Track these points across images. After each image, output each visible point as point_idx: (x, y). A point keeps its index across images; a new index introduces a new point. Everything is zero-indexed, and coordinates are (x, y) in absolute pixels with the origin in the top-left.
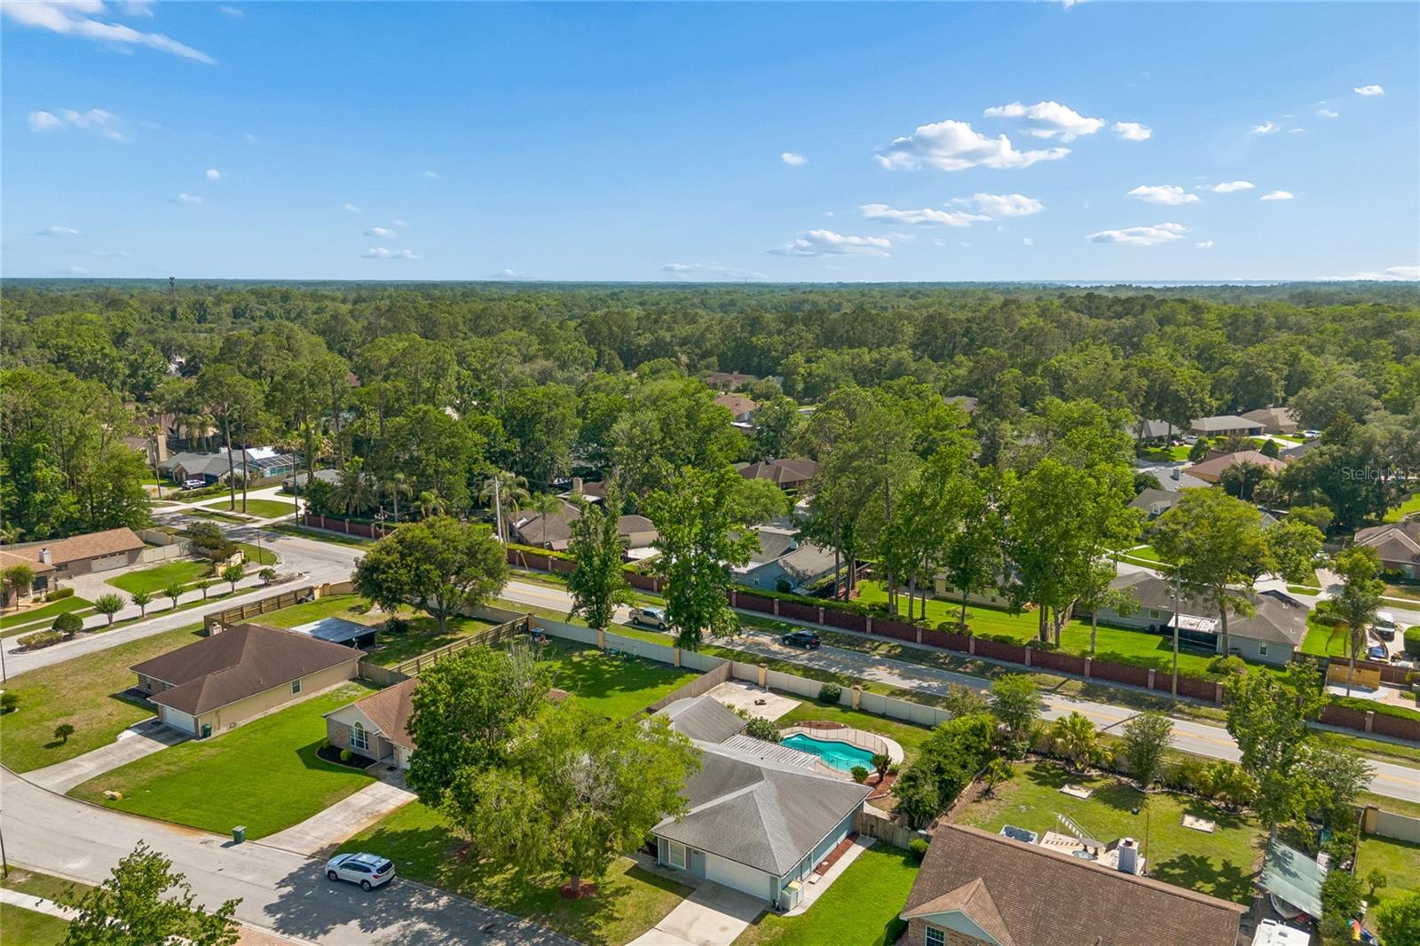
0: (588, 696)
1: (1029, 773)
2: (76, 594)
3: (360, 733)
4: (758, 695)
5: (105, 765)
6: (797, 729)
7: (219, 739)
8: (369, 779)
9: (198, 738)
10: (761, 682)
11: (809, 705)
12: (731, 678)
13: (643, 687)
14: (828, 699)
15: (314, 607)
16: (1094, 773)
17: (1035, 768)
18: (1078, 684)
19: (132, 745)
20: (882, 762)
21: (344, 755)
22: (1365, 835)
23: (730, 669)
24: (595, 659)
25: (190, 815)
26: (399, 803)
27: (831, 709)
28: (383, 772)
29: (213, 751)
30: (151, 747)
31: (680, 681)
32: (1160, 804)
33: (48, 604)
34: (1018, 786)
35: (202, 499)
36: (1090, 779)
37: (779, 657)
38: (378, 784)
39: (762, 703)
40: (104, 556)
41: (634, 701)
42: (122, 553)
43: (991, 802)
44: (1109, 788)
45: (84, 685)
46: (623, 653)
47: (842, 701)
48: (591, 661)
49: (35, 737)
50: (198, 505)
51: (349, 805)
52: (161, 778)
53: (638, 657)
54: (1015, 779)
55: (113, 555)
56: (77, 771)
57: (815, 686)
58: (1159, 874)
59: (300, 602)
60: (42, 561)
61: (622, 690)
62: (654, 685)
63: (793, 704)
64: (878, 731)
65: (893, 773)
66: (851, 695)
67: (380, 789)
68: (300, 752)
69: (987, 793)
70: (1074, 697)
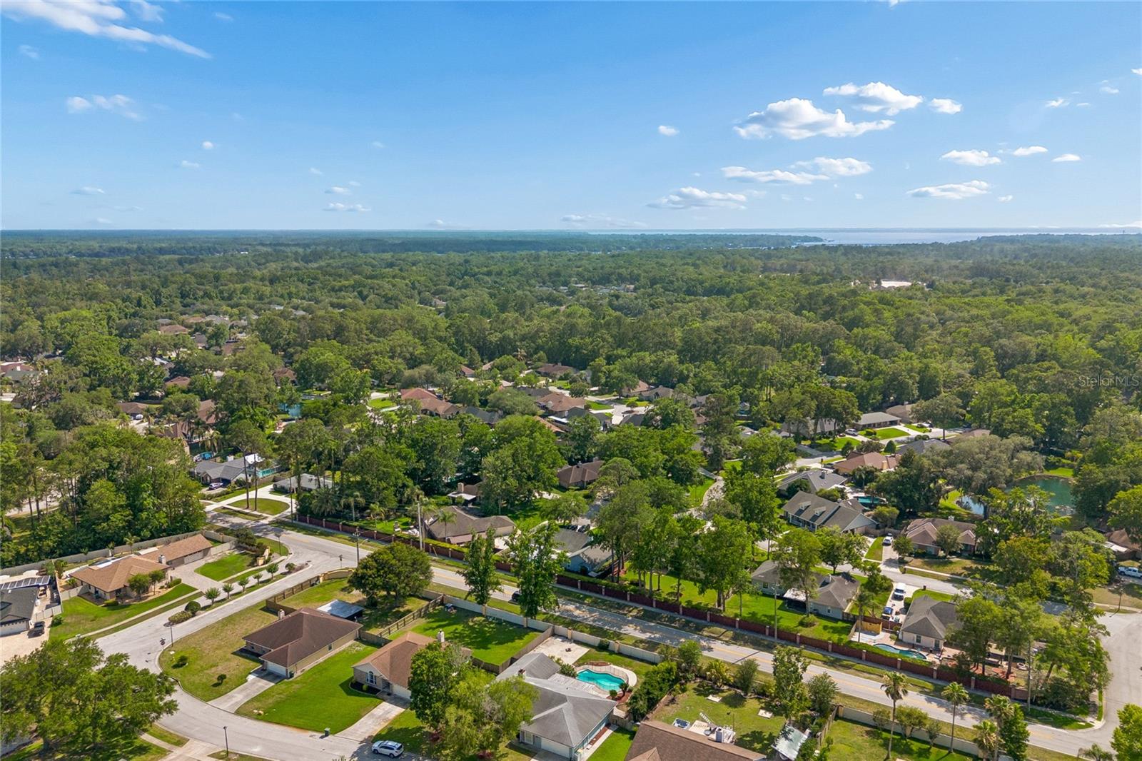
0: (479, 649)
1: (695, 689)
2: (182, 582)
3: (372, 676)
4: (568, 645)
5: (248, 695)
6: (586, 666)
7: (299, 679)
8: (379, 700)
9: (288, 678)
10: (569, 637)
11: (594, 650)
12: (554, 634)
13: (507, 642)
14: (603, 647)
15: (321, 589)
16: (726, 687)
17: (698, 686)
18: (730, 633)
19: (256, 685)
20: (624, 687)
21: (365, 687)
22: (837, 717)
23: (553, 629)
24: (480, 624)
25: (300, 722)
26: (397, 714)
27: (605, 653)
28: (385, 696)
29: (297, 686)
30: (265, 685)
31: (526, 638)
32: (752, 703)
33: (169, 590)
34: (688, 697)
35: (225, 499)
36: (723, 691)
37: (578, 619)
38: (384, 704)
39: (569, 650)
40: (191, 554)
41: (504, 651)
43: (674, 705)
44: (730, 696)
45: (215, 646)
46: (497, 619)
47: (610, 648)
48: (479, 625)
49: (204, 680)
50: (224, 503)
51: (372, 714)
52: (278, 703)
53: (505, 621)
54: (688, 693)
55: (195, 553)
56: (234, 700)
57: (596, 640)
58: (739, 742)
59: (313, 585)
60: (160, 562)
61: (496, 644)
62: (513, 641)
63: (585, 650)
64: (627, 666)
65: (630, 691)
66: (615, 644)
67: (385, 706)
68: (342, 685)
69: (673, 701)
70: (727, 642)
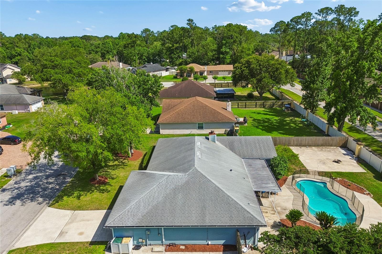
40: (222, 71)
42: (227, 71)
55: (225, 71)
